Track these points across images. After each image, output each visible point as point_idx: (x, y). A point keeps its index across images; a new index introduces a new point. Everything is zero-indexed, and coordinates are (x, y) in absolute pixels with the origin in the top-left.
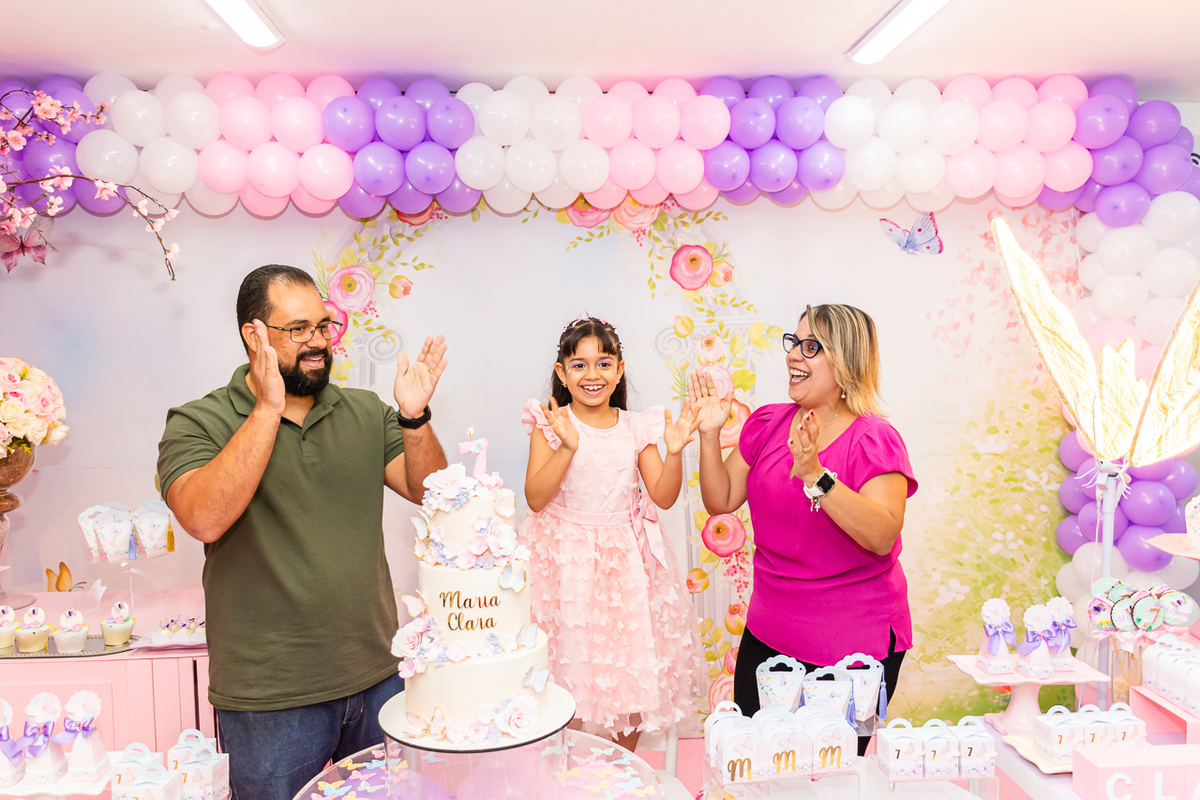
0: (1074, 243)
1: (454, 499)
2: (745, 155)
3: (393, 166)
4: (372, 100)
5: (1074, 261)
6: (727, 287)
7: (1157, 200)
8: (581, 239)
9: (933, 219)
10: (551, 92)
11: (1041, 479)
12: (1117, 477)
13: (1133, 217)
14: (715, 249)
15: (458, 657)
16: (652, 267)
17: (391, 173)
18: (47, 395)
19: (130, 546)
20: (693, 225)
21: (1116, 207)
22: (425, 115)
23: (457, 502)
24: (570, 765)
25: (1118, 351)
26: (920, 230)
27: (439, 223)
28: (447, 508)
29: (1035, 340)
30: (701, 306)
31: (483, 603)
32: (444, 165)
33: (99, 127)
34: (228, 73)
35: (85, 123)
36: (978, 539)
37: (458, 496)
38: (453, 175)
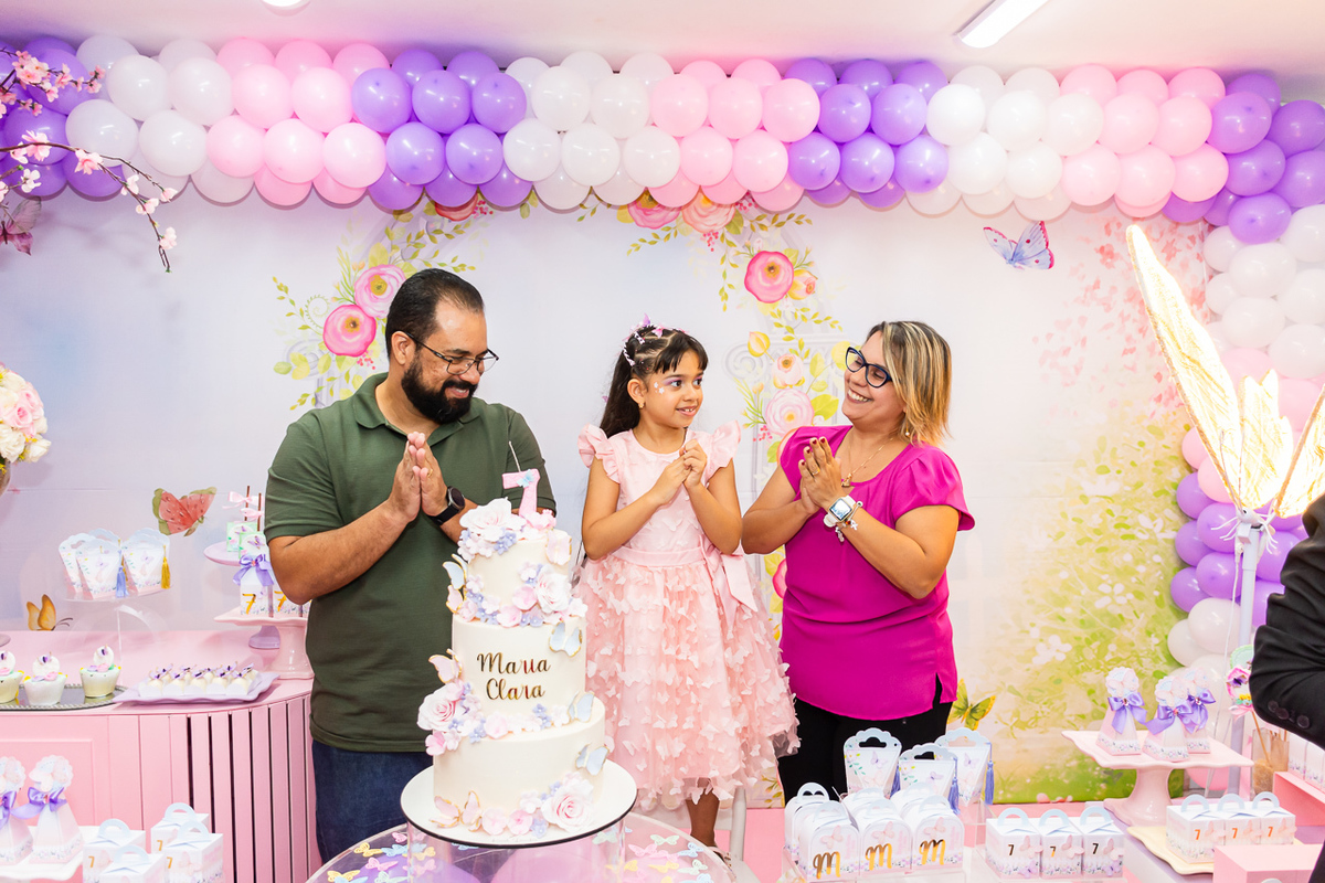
0: (1201, 261)
1: (497, 542)
2: (835, 149)
3: (432, 150)
4: (409, 74)
5: (1200, 281)
6: (809, 301)
7: (1299, 214)
8: (644, 241)
9: (1043, 229)
10: (614, 72)
11: (1155, 525)
12: (1262, 529)
13: (1271, 232)
14: (796, 256)
15: (497, 731)
16: (724, 275)
17: (429, 158)
18: (24, 404)
19: (119, 581)
20: (772, 228)
21: (1253, 221)
22: (469, 92)
23: (502, 545)
24: (629, 856)
25: (1260, 384)
26: (1028, 241)
27: (483, 218)
28: (488, 552)
29: (1173, 368)
30: (778, 321)
31: (529, 668)
32: (491, 150)
33: (94, 97)
34: (244, 38)
35: (75, 91)
36: (1083, 592)
37: (502, 538)
38: (501, 163)
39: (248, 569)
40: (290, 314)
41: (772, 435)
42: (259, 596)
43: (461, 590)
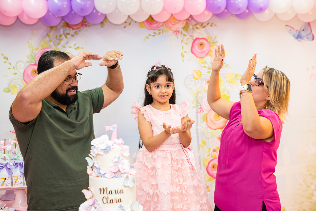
1: (104, 150)
3: (66, 3)
8: (150, 35)
9: (309, 25)
14: (211, 39)
16: (183, 48)
17: (65, 6)
20: (201, 28)
23: (106, 150)
26: (303, 30)
27: (85, 28)
28: (101, 153)
30: (204, 65)
31: (117, 192)
32: (89, 2)
37: (106, 148)
38: (93, 8)
39: (2, 168)
40: (9, 69)
41: (204, 111)
42: (7, 178)
43: (92, 167)
